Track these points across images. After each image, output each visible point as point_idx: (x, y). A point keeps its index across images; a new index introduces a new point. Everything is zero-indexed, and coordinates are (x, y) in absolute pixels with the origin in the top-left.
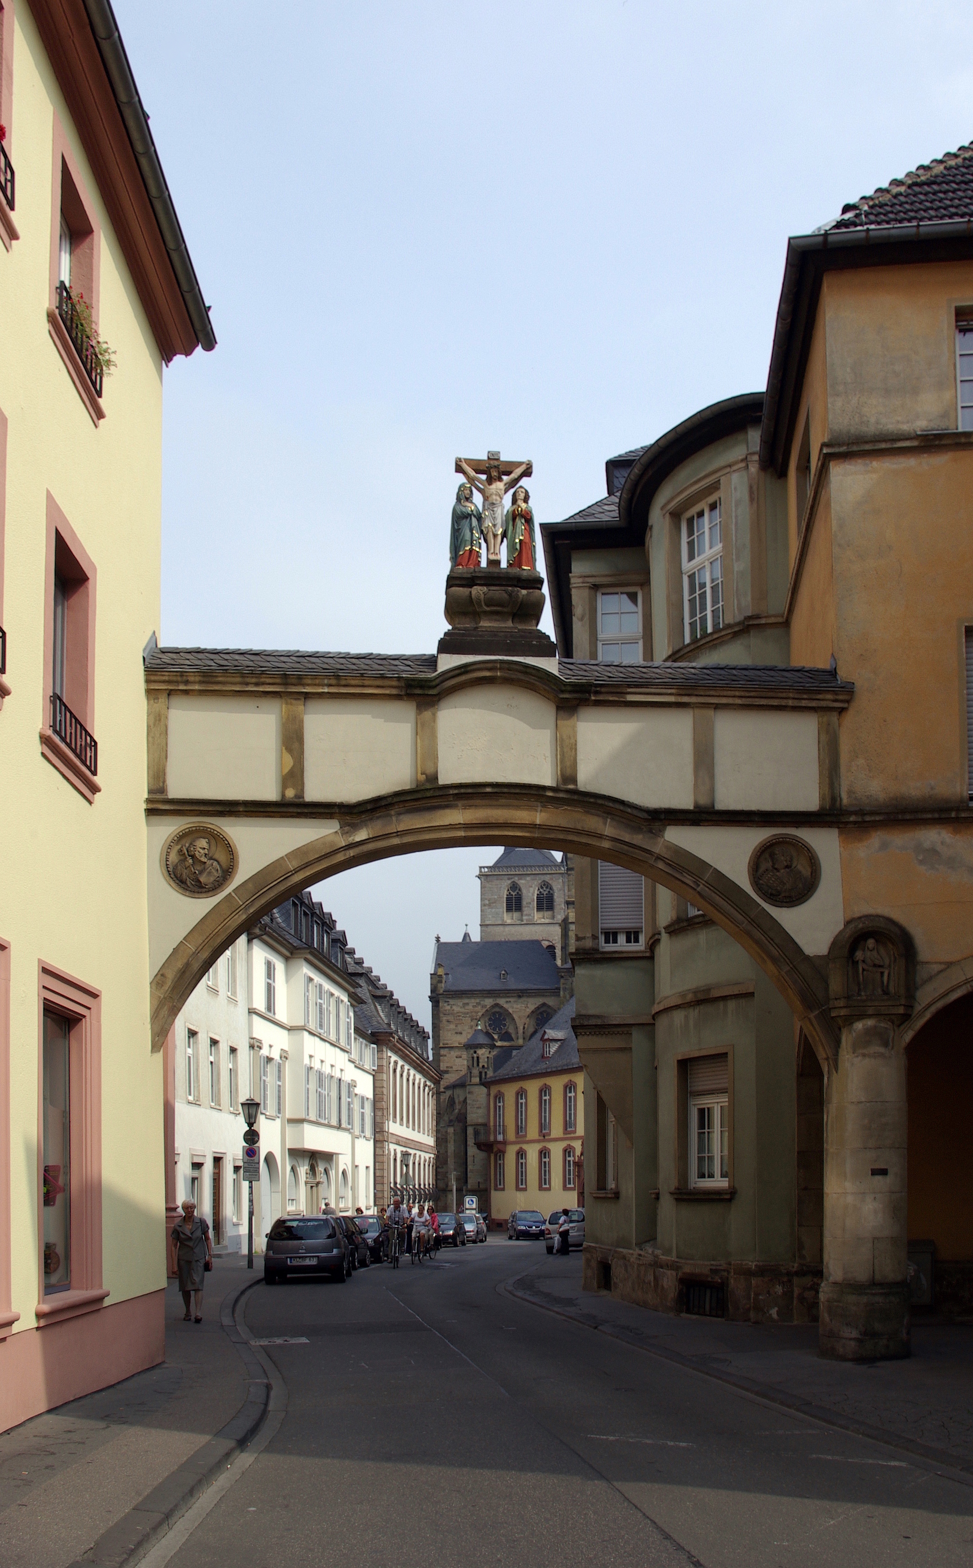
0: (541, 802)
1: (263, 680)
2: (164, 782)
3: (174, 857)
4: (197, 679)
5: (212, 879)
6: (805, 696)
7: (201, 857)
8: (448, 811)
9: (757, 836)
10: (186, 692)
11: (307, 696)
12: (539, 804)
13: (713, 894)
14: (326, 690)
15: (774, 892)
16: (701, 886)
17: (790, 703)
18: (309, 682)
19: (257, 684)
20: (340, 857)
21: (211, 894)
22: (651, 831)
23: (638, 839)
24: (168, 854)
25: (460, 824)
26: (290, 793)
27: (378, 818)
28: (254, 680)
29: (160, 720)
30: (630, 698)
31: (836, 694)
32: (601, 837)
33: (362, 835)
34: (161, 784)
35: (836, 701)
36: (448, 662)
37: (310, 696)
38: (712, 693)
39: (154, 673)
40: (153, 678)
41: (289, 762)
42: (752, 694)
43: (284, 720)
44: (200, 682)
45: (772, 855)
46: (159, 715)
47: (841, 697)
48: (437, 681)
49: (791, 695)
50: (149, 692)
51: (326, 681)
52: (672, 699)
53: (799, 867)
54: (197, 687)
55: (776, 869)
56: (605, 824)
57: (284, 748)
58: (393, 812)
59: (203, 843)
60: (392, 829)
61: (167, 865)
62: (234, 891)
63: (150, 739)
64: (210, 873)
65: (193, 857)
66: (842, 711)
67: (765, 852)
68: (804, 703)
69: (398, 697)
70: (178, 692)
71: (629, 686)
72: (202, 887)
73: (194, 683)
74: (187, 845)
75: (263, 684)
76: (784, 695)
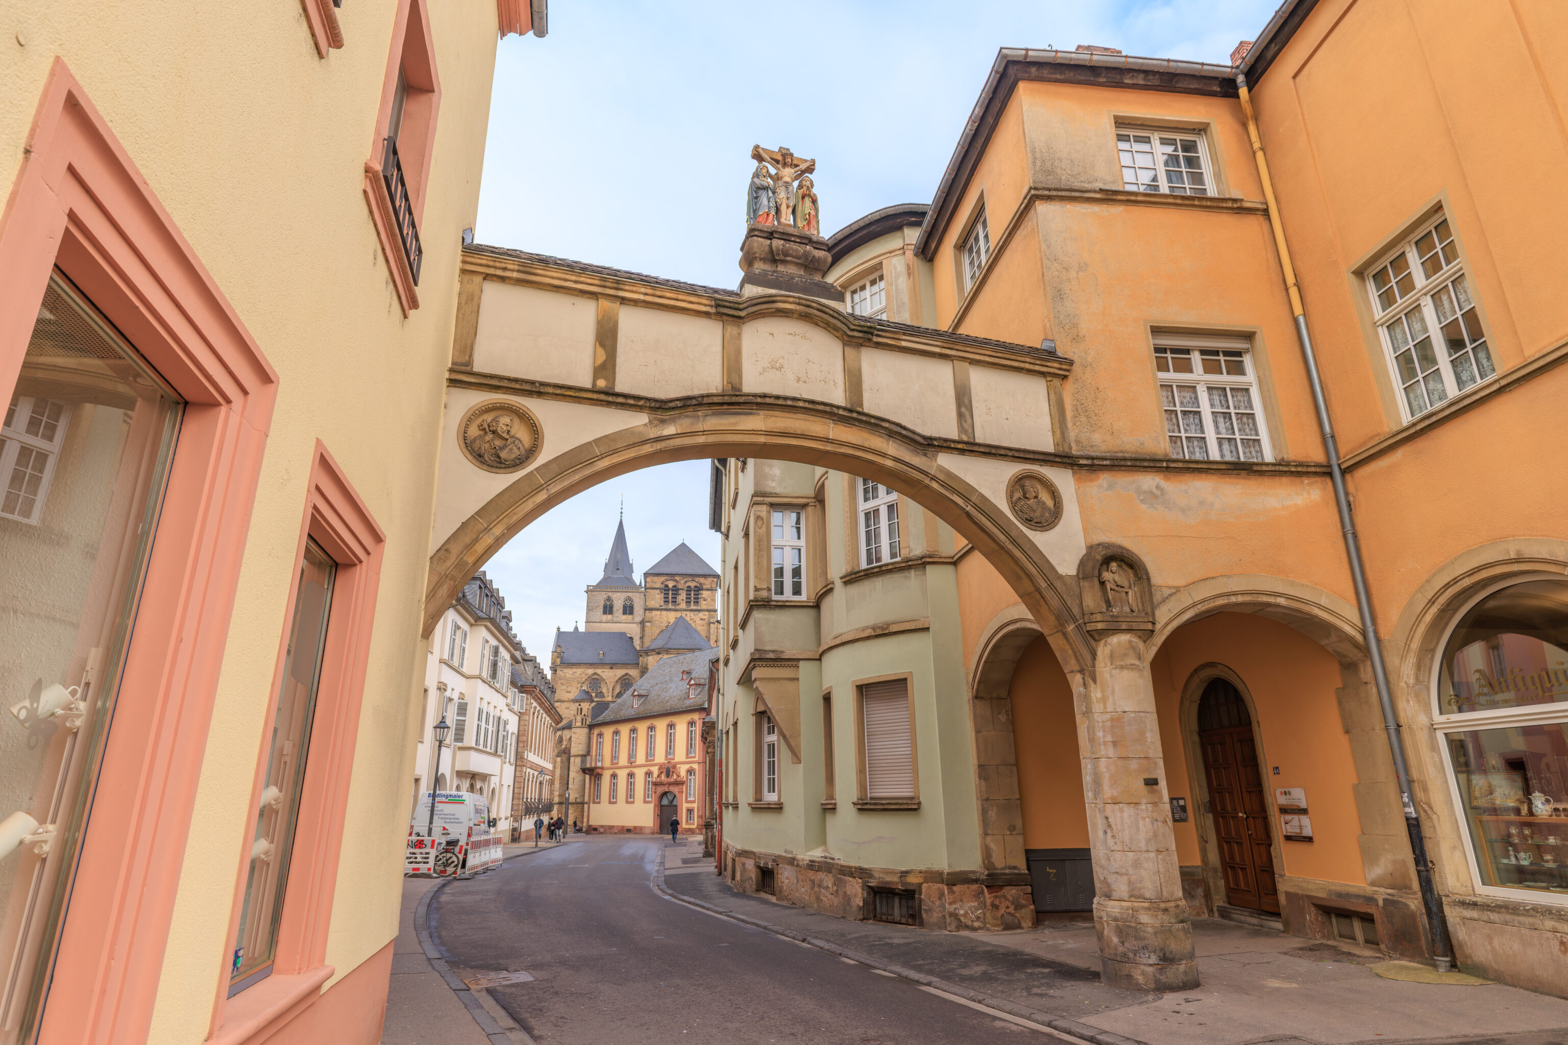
0: (833, 420)
1: (581, 279)
2: (471, 356)
3: (474, 431)
4: (516, 267)
5: (513, 456)
6: (1038, 362)
7: (503, 432)
8: (751, 418)
9: (1013, 469)
10: (503, 279)
11: (623, 301)
12: (831, 422)
13: (980, 515)
14: (642, 297)
15: (1028, 517)
16: (969, 507)
17: (1027, 366)
18: (627, 288)
19: (576, 282)
20: (647, 449)
21: (510, 470)
22: (925, 455)
23: (917, 460)
24: (467, 426)
25: (761, 431)
26: (601, 383)
27: (687, 416)
28: (573, 278)
29: (472, 300)
30: (904, 344)
31: (1061, 364)
32: (884, 455)
33: (670, 430)
34: (467, 358)
35: (1060, 369)
36: (752, 291)
37: (625, 302)
38: (968, 349)
39: (471, 255)
40: (469, 259)
41: (602, 356)
42: (999, 355)
43: (600, 318)
44: (518, 271)
45: (1023, 487)
46: (472, 295)
47: (1064, 367)
48: (745, 305)
49: (1028, 360)
50: (463, 272)
51: (643, 290)
52: (937, 350)
53: (1044, 499)
54: (515, 275)
55: (1027, 498)
56: (888, 444)
57: (597, 343)
58: (700, 413)
59: (505, 420)
60: (700, 427)
61: (465, 437)
62: (536, 469)
63: (460, 315)
64: (511, 449)
65: (494, 432)
66: (1065, 377)
67: (1019, 482)
68: (1037, 368)
69: (707, 314)
70: (495, 278)
71: (904, 334)
72: (500, 463)
73: (513, 270)
74: (489, 420)
75: (581, 283)
76: (1022, 359)
